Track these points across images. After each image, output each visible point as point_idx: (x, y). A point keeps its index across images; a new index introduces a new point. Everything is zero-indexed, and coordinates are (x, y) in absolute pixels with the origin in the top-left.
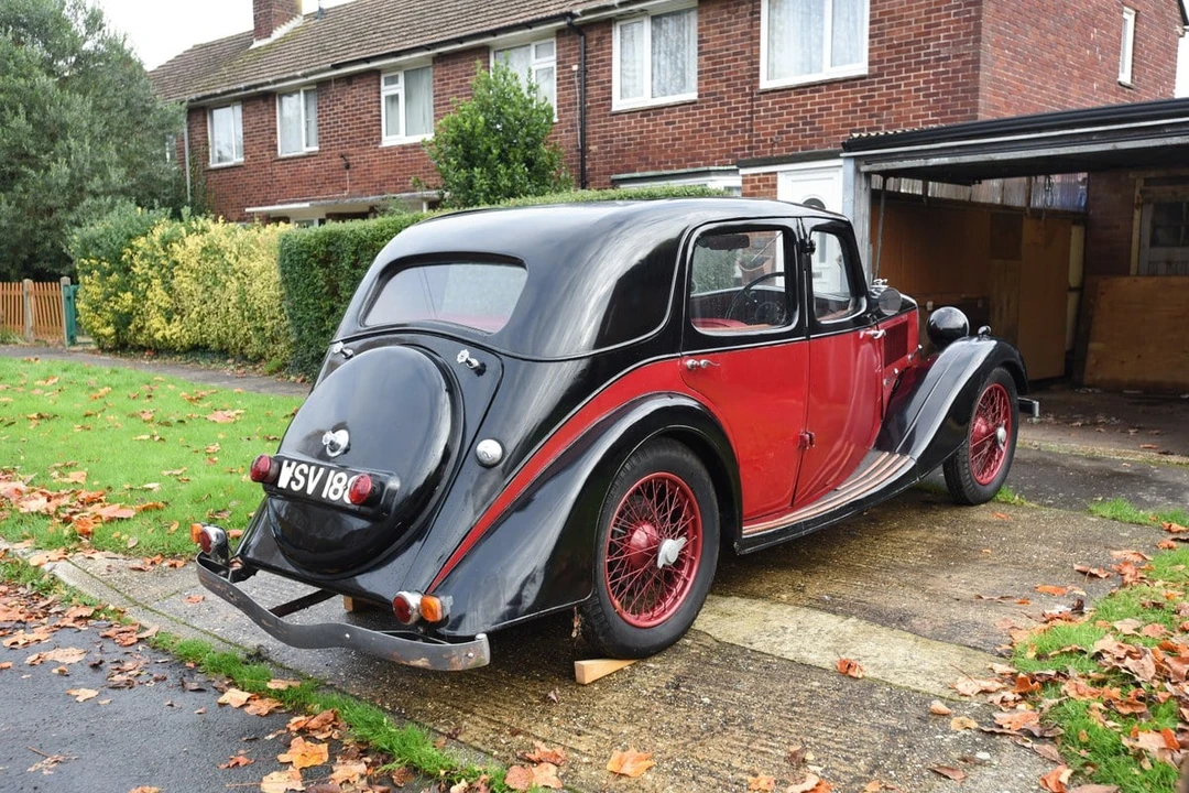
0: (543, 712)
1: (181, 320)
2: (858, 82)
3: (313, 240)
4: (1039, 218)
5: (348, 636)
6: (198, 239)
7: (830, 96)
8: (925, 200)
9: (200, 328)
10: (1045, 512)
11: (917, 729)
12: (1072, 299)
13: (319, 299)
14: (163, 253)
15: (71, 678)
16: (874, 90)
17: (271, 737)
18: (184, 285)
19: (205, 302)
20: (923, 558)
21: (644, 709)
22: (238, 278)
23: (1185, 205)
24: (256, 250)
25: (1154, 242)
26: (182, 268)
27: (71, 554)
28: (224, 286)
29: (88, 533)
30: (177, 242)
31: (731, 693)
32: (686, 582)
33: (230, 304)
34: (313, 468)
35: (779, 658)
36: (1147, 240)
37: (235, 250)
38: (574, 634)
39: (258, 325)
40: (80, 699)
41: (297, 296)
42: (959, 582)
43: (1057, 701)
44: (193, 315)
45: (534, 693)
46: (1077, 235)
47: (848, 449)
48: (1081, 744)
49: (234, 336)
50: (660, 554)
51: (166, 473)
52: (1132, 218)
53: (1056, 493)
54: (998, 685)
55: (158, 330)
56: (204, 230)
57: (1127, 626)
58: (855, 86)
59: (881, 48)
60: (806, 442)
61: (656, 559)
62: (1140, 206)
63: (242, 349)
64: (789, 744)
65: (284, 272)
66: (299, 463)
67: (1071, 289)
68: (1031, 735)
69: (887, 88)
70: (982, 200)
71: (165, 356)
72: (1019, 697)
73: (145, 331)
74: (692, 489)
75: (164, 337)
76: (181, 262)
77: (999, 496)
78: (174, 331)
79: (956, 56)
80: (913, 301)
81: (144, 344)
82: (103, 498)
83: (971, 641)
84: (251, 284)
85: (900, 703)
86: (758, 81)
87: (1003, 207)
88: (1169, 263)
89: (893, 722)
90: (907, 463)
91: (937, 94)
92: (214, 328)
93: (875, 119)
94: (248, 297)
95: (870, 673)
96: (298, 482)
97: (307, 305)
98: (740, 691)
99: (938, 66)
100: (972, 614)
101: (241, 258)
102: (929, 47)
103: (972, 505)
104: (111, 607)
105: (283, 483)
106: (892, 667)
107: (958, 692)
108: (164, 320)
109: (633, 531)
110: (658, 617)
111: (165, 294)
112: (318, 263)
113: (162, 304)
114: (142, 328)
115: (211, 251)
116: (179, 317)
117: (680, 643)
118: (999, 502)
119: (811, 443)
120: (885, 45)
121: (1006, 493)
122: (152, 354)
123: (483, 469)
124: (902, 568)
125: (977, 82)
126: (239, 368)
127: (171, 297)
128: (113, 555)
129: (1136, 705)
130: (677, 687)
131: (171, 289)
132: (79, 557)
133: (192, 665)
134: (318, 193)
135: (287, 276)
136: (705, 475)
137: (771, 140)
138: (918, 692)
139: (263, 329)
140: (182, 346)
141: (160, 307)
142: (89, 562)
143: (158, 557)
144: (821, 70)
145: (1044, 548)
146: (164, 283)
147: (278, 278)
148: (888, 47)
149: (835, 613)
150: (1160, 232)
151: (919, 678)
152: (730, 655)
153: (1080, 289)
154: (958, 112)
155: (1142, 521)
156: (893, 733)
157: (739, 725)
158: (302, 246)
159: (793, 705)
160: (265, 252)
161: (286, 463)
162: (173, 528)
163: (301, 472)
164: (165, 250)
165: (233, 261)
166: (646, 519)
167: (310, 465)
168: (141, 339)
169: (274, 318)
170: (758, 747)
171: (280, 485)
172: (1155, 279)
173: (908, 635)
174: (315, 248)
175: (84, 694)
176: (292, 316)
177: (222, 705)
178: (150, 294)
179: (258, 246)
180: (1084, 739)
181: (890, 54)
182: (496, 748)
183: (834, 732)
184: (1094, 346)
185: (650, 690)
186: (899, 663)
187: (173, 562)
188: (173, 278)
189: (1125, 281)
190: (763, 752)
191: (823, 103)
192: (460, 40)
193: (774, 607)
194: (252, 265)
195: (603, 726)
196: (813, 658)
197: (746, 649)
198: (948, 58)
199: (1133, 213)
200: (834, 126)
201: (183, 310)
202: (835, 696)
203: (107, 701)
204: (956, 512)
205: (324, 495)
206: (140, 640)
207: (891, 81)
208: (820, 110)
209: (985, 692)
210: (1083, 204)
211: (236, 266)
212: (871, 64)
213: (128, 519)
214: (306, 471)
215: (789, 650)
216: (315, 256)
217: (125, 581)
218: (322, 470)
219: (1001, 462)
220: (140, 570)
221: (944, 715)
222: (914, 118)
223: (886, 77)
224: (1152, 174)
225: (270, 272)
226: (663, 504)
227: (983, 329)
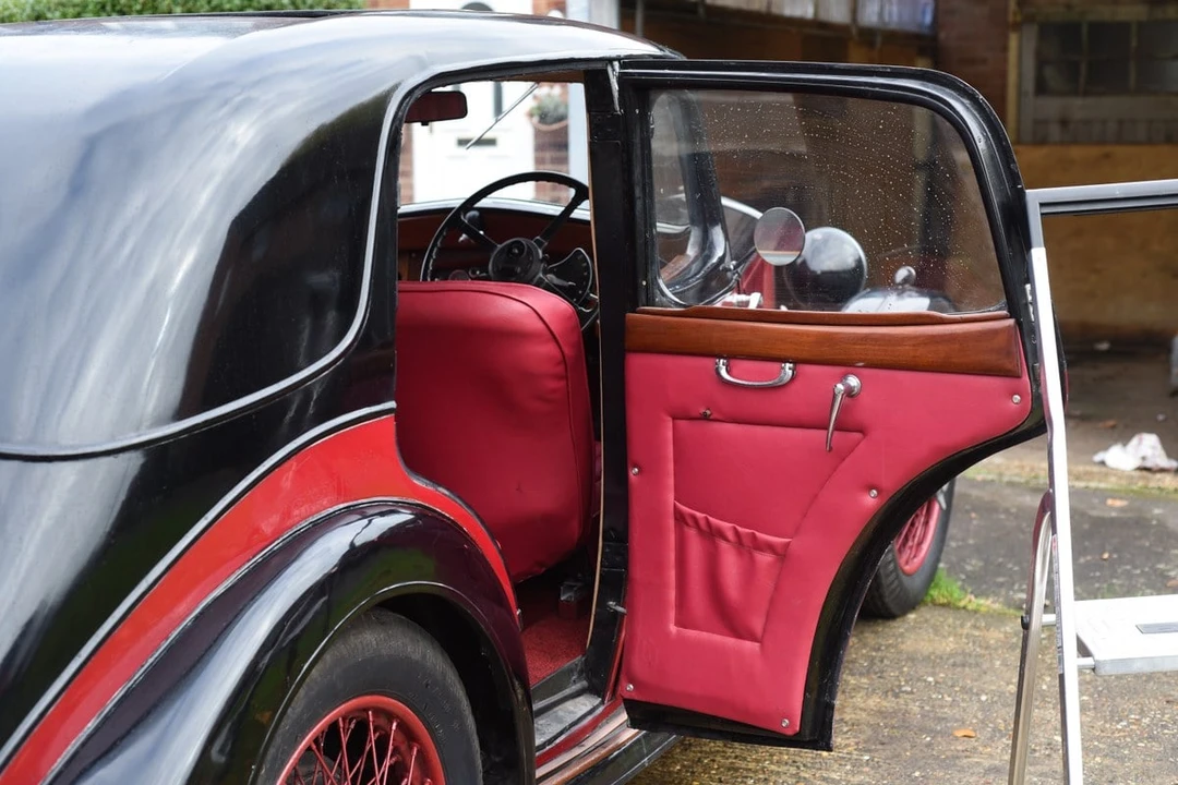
4: (872, 45)
12: (920, 179)
20: (857, 764)
23: (1085, 30)
25: (1041, 88)
36: (1029, 85)
52: (1005, 49)
62: (1017, 27)
67: (918, 167)
70: (787, 13)
74: (424, 720)
77: (934, 593)
87: (818, 24)
88: (1064, 123)
103: (894, 617)
118: (935, 604)
150: (1049, 72)
153: (929, 165)
172: (1047, 149)
199: (1006, 38)
210: (928, 21)
226: (360, 764)
227: (902, 274)
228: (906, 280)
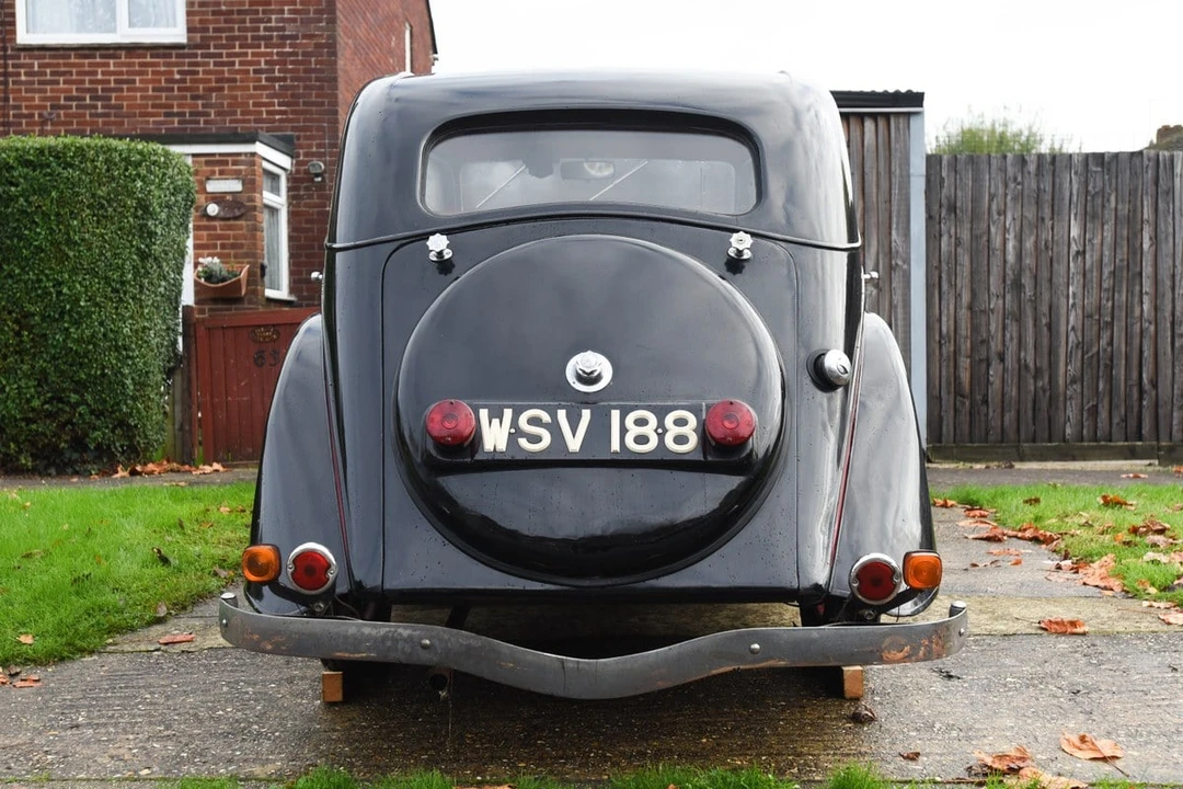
2: (174, 52)
7: (129, 65)
16: (197, 64)
34: (561, 413)
58: (170, 56)
59: (204, 13)
69: (216, 64)
79: (305, 37)
86: (14, 32)
91: (284, 79)
93: (200, 102)
96: (534, 438)
99: (284, 46)
102: (269, 21)
105: (494, 445)
120: (210, 9)
125: (335, 71)
137: (40, 115)
144: (113, 30)
148: (214, 13)
154: (313, 104)
163: (535, 421)
167: (549, 409)
171: (487, 449)
181: (217, 21)
191: (121, 73)
198: (296, 37)
200: (141, 106)
205: (615, 446)
207: (221, 55)
208: (116, 81)
212: (190, 30)
214: (547, 419)
218: (587, 414)
222: (255, 105)
223: (212, 50)
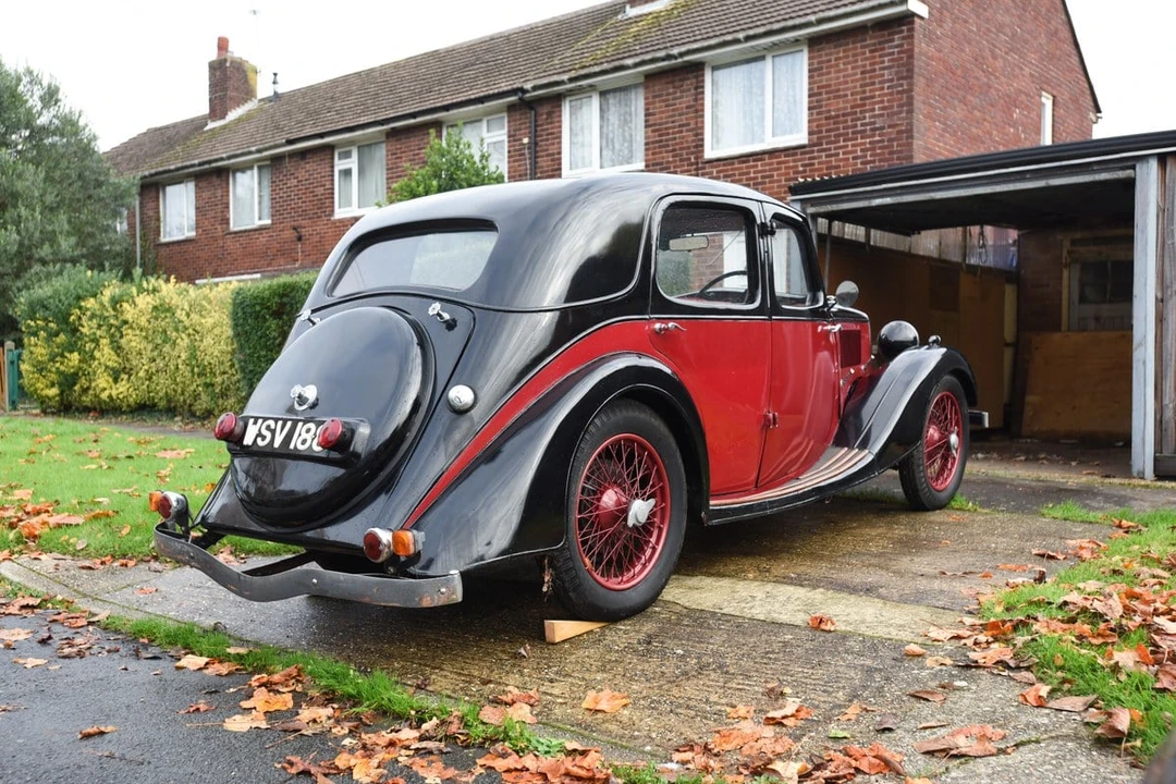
0: (514, 666)
1: (129, 379)
2: (799, 151)
3: (267, 292)
4: (975, 274)
5: (315, 581)
6: (149, 299)
7: (771, 164)
8: (867, 247)
9: (148, 386)
10: (1000, 516)
11: (892, 667)
12: (1008, 354)
13: (271, 351)
14: (113, 313)
15: (17, 651)
16: (814, 158)
17: (232, 690)
18: (133, 344)
19: (154, 360)
20: (884, 547)
21: (616, 661)
22: (189, 335)
23: (1109, 265)
24: (209, 307)
25: (1083, 299)
26: (131, 327)
27: (16, 556)
28: (175, 341)
29: (35, 537)
30: (127, 302)
31: (704, 645)
32: (654, 549)
33: (180, 361)
34: (280, 423)
35: (750, 619)
36: (1076, 297)
37: (186, 307)
38: (545, 589)
39: (208, 380)
40: (29, 666)
41: (250, 348)
42: (922, 563)
43: (1030, 638)
44: (142, 374)
45: (504, 652)
46: (1010, 292)
47: (808, 444)
48: (1056, 667)
49: (183, 394)
50: (630, 513)
51: (116, 491)
52: (1061, 278)
53: (1008, 502)
54: (969, 633)
55: (105, 389)
56: (155, 290)
57: (1092, 586)
58: (796, 154)
59: (820, 120)
60: (769, 420)
61: (626, 519)
62: (1067, 265)
63: (190, 406)
64: (766, 682)
65: (236, 326)
66: (265, 419)
67: (1007, 345)
68: (1008, 667)
69: (827, 156)
70: (921, 253)
71: (111, 416)
72: (991, 639)
73: (91, 392)
74: (660, 455)
75: (110, 396)
76: (131, 320)
77: (953, 503)
78: (122, 390)
79: (890, 127)
80: (865, 315)
81: (89, 405)
82: (50, 509)
83: (941, 604)
84: (201, 341)
85: (874, 648)
86: (703, 151)
87: (940, 261)
89: (869, 662)
90: (867, 457)
91: (874, 162)
92: (162, 386)
94: (199, 353)
95: (841, 627)
96: (264, 438)
97: (258, 357)
98: (713, 644)
99: (874, 136)
100: (936, 585)
101: (192, 315)
102: (865, 118)
103: (928, 510)
104: (59, 598)
105: (248, 441)
106: (863, 622)
107: (930, 638)
108: (111, 380)
109: (602, 493)
110: (628, 581)
111: (113, 353)
112: (271, 315)
113: (110, 364)
114: (88, 388)
115: (163, 310)
116: (126, 377)
117: (650, 610)
118: (953, 508)
119: (775, 424)
120: (824, 116)
121: (959, 501)
122: (97, 415)
123: (454, 415)
124: (864, 554)
125: (911, 150)
126: (187, 424)
127: (118, 356)
128: (60, 556)
129: (1108, 636)
130: (649, 643)
131: (119, 348)
132: (24, 559)
133: (146, 641)
134: (269, 265)
135: (239, 328)
136: (672, 441)
138: (891, 640)
139: (213, 385)
140: (129, 406)
141: (107, 367)
142: (36, 562)
143: (109, 557)
144: (763, 141)
145: (1001, 539)
146: (112, 342)
147: (230, 332)
148: (826, 118)
149: (802, 586)
150: (1088, 290)
151: (891, 629)
152: (700, 620)
153: (1016, 345)
155: (1093, 520)
156: (870, 671)
157: (714, 670)
158: (255, 298)
159: (767, 653)
160: (217, 308)
161: (252, 421)
162: (124, 532)
163: (268, 428)
164: (114, 309)
165: (184, 318)
166: (615, 482)
167: (276, 420)
168: (87, 399)
169: (224, 373)
170: (734, 685)
171: (245, 443)
172: (1086, 334)
173: (877, 600)
174: (269, 300)
175: (31, 662)
176: (243, 370)
177: (178, 668)
178: (97, 354)
179: (210, 302)
180: (1060, 662)
181: (829, 124)
182: (467, 695)
183: (811, 671)
184: (1030, 399)
185: (623, 646)
186: (869, 619)
187: (124, 561)
188: (121, 337)
189: (1057, 337)
190: (741, 690)
191: (765, 171)
192: (413, 115)
193: (742, 583)
194: (203, 321)
195: (576, 674)
196: (784, 618)
197: (716, 613)
198: (883, 128)
199: (1062, 272)
201: (131, 369)
202: (808, 645)
203: (57, 667)
204: (913, 516)
205: (292, 446)
206: (90, 623)
207: (830, 149)
208: (763, 177)
209: (958, 638)
210: (1014, 264)
211: (187, 323)
212: (810, 133)
213: (77, 525)
214: (273, 427)
215: (759, 612)
216: (268, 308)
217: (74, 577)
218: (289, 424)
219: (954, 470)
220: (90, 568)
221: (919, 656)
223: (825, 146)
224: (1078, 235)
225: (222, 327)
226: (631, 468)
227: (933, 338)
228: (934, 342)
